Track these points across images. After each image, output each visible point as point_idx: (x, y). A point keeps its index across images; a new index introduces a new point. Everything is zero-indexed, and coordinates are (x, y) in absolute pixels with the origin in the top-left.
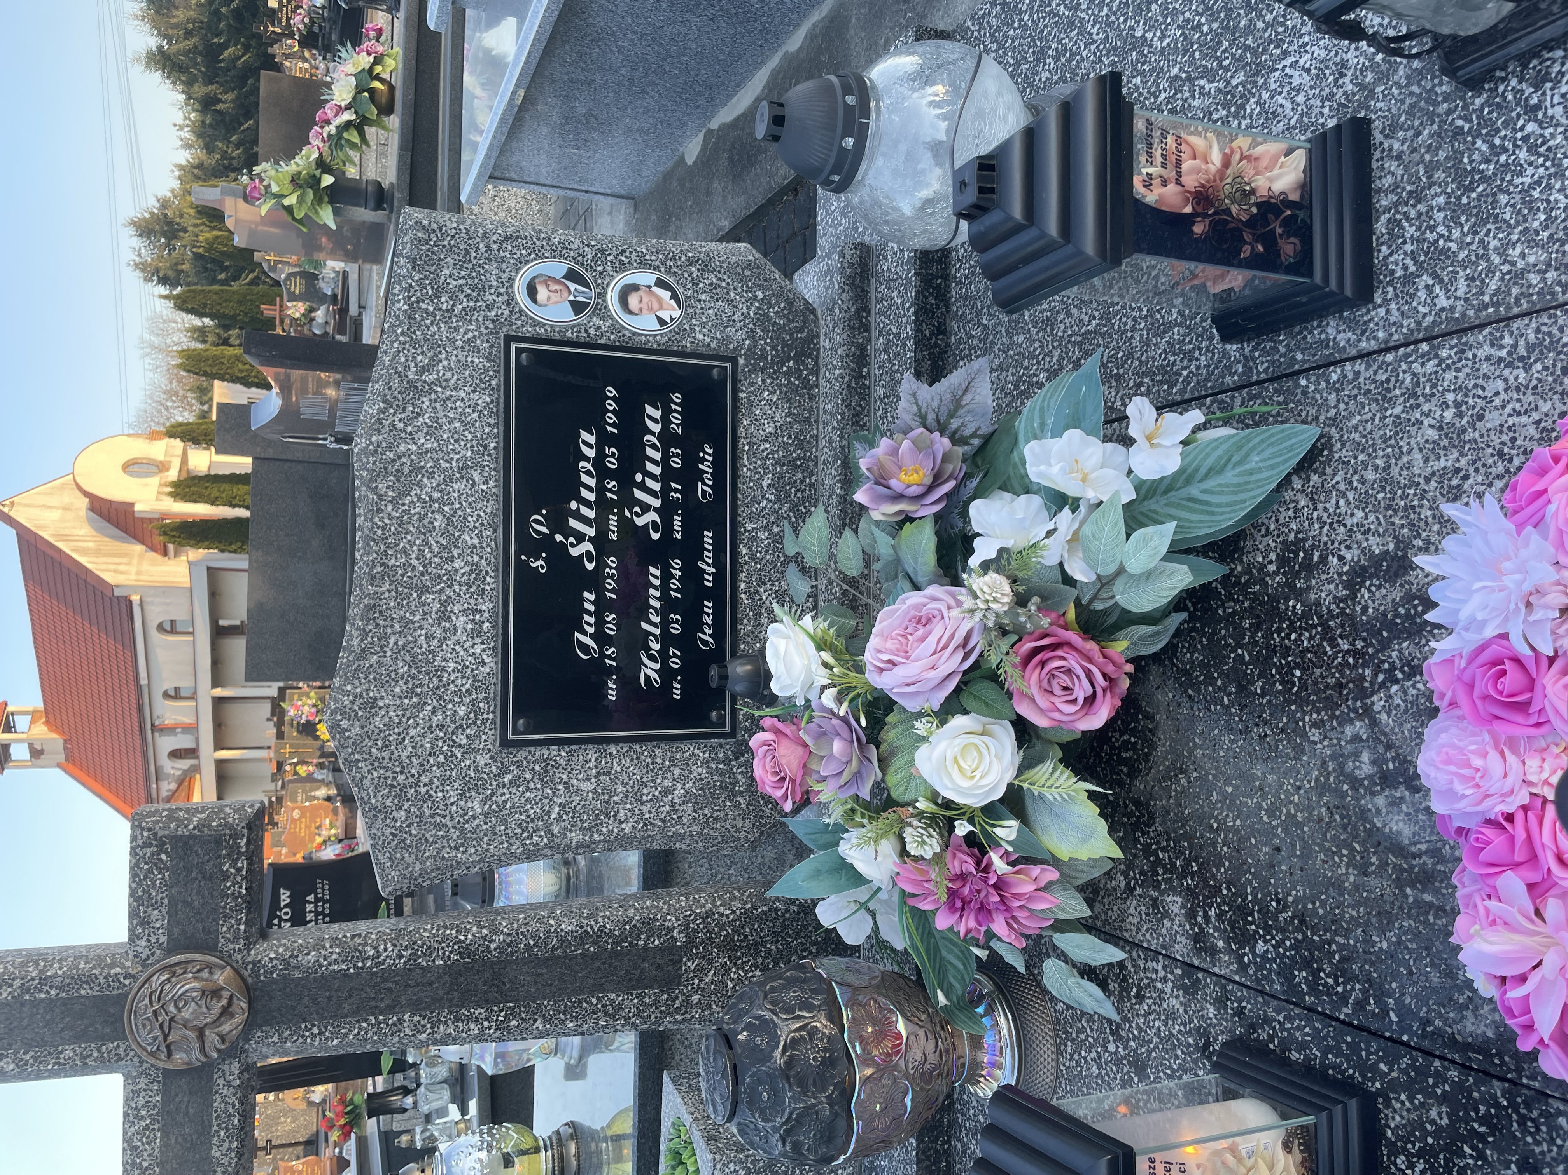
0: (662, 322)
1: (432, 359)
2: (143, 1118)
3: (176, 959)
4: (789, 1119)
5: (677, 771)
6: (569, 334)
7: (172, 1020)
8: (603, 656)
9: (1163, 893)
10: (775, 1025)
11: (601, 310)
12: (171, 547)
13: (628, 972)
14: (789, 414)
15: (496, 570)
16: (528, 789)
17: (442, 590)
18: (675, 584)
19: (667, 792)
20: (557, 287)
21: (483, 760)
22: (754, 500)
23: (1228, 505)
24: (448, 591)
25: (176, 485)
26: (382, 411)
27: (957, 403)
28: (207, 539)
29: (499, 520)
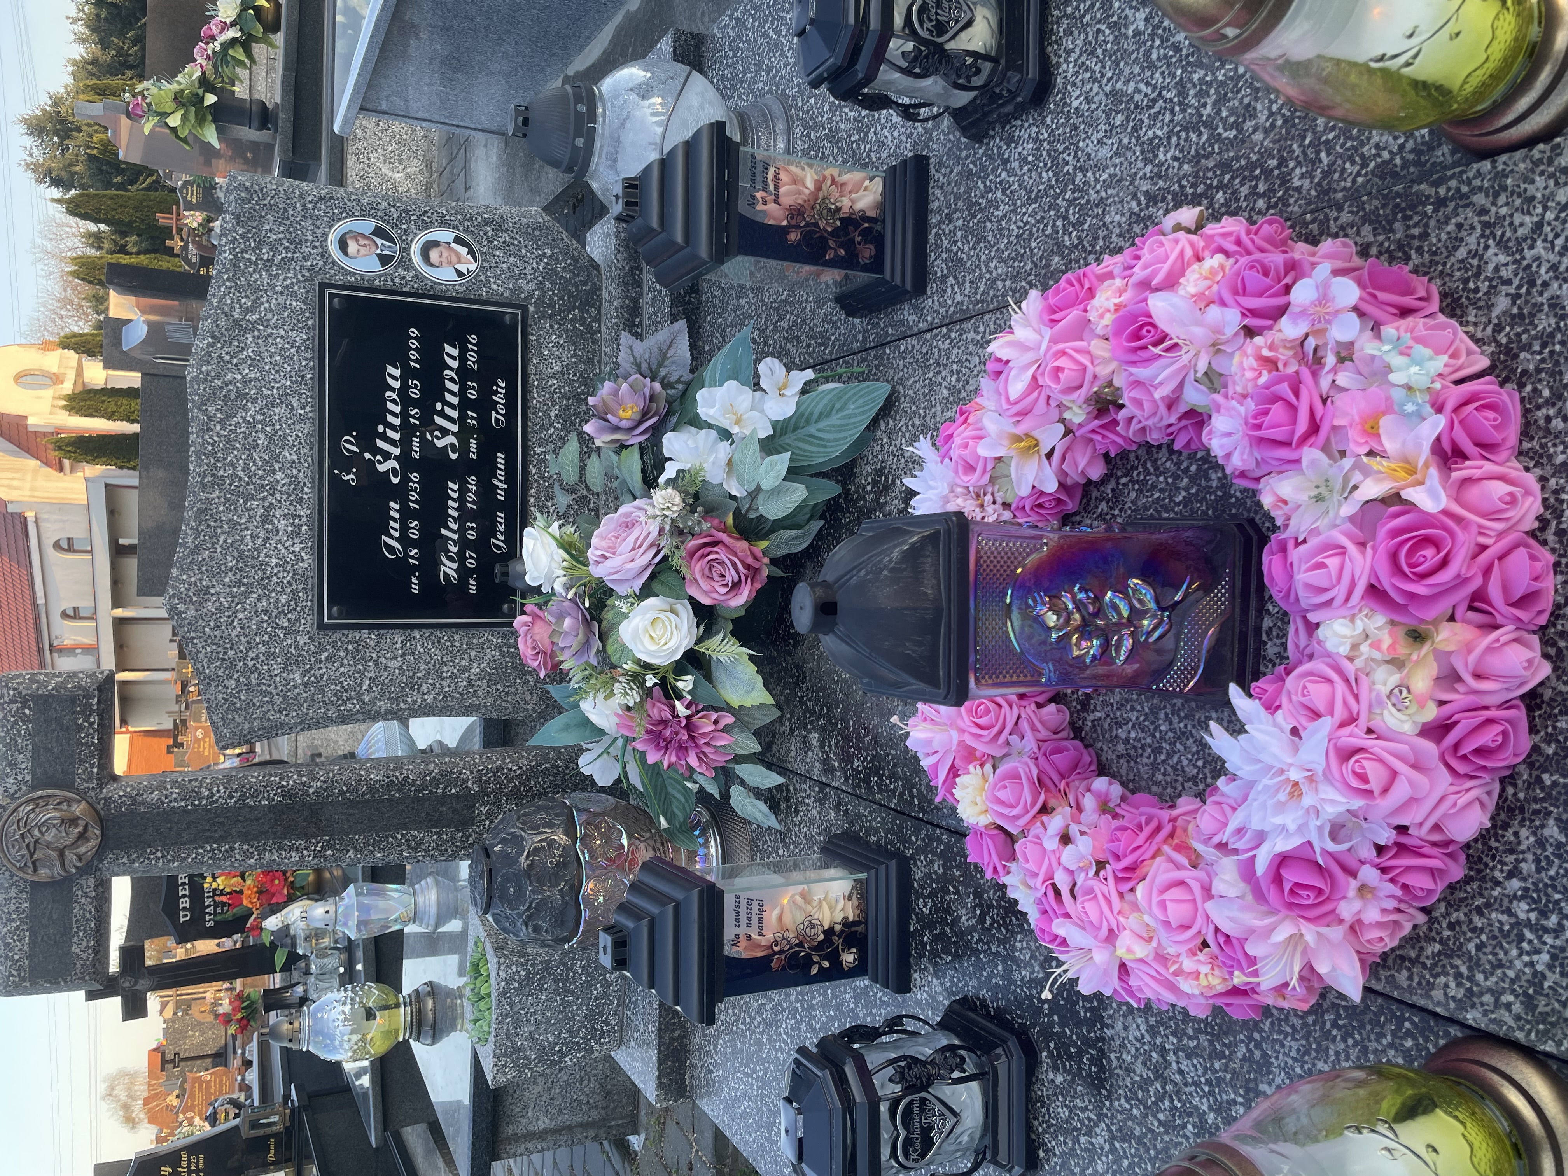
0: (460, 274)
1: (254, 301)
2: (14, 920)
3: (39, 793)
4: (530, 907)
5: (473, 654)
6: (377, 282)
7: (36, 842)
8: (407, 556)
9: (809, 732)
10: (523, 838)
11: (405, 262)
12: (66, 463)
13: (428, 814)
14: (575, 355)
15: (312, 482)
16: (342, 665)
17: (265, 498)
18: (471, 497)
19: (464, 670)
20: (366, 242)
21: (302, 640)
22: (543, 428)
23: (835, 440)
24: (270, 499)
25: (71, 398)
26: (210, 345)
27: (664, 355)
28: (104, 455)
29: (315, 440)
